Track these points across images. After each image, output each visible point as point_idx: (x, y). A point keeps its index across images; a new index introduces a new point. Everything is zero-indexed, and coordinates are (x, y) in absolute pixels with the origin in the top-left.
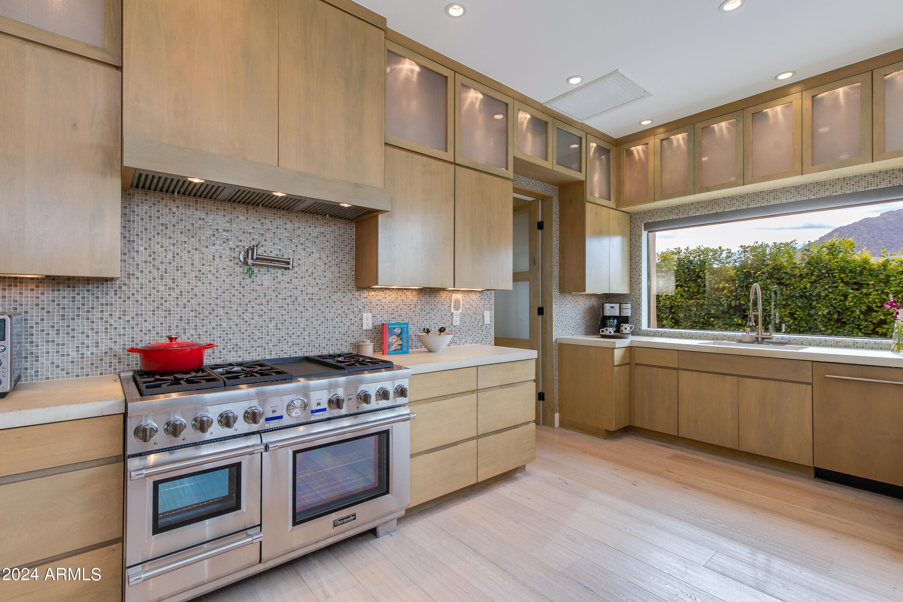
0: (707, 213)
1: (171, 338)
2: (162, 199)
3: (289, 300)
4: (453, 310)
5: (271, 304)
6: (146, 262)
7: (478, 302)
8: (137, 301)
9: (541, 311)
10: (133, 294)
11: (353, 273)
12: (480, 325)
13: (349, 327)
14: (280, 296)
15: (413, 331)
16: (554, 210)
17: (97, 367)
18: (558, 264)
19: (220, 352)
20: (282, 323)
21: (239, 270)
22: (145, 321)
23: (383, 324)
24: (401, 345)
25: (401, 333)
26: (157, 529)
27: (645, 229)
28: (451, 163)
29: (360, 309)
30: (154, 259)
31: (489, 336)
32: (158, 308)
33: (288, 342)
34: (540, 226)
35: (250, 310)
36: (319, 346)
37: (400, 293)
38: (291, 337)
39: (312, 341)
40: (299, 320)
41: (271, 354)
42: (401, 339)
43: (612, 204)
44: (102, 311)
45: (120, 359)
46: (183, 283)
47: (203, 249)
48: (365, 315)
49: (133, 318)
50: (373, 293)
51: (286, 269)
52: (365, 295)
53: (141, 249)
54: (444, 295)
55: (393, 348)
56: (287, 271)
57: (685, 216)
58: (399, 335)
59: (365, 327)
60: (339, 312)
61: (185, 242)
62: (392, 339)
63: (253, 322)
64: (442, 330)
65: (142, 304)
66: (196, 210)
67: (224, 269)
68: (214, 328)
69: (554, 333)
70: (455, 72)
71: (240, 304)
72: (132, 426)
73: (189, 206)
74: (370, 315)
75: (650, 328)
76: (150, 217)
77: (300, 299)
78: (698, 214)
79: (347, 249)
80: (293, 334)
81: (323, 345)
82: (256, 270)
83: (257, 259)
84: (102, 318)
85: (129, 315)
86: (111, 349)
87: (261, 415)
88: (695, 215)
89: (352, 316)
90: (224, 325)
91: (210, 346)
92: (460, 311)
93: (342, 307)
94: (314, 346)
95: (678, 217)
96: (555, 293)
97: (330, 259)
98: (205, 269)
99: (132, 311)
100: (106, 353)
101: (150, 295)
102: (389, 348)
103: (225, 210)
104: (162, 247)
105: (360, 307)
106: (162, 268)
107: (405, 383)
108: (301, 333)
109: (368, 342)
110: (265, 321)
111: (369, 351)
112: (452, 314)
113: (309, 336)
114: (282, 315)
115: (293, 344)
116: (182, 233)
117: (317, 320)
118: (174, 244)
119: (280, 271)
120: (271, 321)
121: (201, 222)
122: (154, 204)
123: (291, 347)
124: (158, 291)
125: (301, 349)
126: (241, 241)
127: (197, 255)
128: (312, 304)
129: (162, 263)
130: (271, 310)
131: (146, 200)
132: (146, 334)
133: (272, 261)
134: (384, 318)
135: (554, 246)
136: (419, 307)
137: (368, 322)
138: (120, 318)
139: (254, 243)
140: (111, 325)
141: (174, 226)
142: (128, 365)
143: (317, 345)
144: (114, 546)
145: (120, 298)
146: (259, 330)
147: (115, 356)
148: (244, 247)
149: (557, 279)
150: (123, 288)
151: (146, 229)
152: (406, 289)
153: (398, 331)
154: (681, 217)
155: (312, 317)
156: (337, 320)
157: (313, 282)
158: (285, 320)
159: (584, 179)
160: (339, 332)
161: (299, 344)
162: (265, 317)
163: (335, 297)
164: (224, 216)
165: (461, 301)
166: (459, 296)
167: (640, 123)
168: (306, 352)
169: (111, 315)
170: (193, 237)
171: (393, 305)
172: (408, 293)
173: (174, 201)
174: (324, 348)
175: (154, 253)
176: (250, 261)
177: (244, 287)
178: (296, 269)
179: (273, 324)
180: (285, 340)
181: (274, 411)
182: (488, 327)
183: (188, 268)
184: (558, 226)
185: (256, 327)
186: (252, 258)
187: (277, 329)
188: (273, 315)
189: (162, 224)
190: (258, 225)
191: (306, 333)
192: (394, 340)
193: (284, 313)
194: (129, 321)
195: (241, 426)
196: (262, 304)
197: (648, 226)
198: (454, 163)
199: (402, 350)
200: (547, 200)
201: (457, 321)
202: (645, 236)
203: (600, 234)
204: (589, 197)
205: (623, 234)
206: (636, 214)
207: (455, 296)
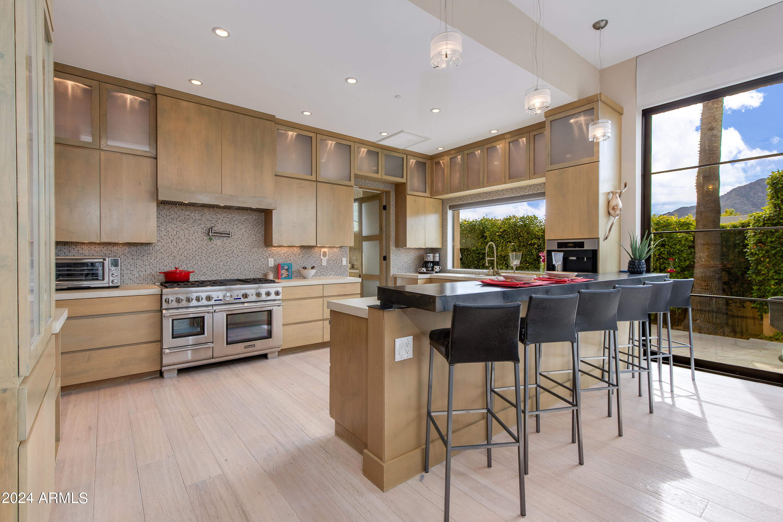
0: (476, 201)
1: (176, 268)
2: (171, 207)
3: (230, 252)
4: (322, 257)
5: (221, 254)
6: (165, 235)
7: (338, 253)
8: (161, 252)
9: (385, 258)
10: (160, 250)
11: (263, 238)
12: (339, 265)
13: (261, 265)
14: (226, 250)
15: (294, 268)
16: (392, 198)
17: (146, 280)
18: (394, 230)
19: (197, 276)
20: (227, 263)
21: (206, 238)
22: (165, 261)
23: (278, 264)
24: (288, 275)
25: (288, 269)
26: (173, 337)
27: (450, 209)
28: (314, 181)
29: (267, 257)
30: (168, 234)
31: (346, 272)
32: (170, 255)
33: (229, 272)
34: (385, 208)
35: (211, 257)
36: (245, 274)
37: (290, 248)
38: (231, 269)
39: (242, 272)
40: (235, 261)
41: (221, 278)
42: (288, 272)
43: (427, 194)
44: (147, 257)
45: (155, 277)
46: (180, 244)
47: (190, 229)
48: (270, 259)
49: (160, 260)
50: (274, 248)
51: (228, 237)
52: (270, 249)
53: (163, 230)
54: (316, 249)
55: (284, 276)
56: (229, 238)
57: (466, 202)
58: (287, 270)
59: (270, 266)
60: (256, 258)
61: (181, 226)
62: (283, 272)
63: (213, 262)
64: (313, 268)
65: (163, 254)
66: (186, 211)
67: (199, 238)
68: (194, 265)
69: (391, 271)
70: (316, 133)
71: (206, 254)
72: (164, 298)
73: (183, 209)
74: (273, 260)
75: (454, 268)
76: (166, 215)
77: (235, 251)
78: (472, 201)
79: (260, 226)
80: (232, 268)
81: (247, 274)
82: (214, 238)
83: (214, 232)
84: (147, 260)
85: (158, 258)
86: (151, 273)
87: (212, 298)
88: (471, 202)
89: (262, 260)
90: (199, 263)
91: (193, 272)
92: (327, 258)
93: (257, 255)
94: (243, 274)
95: (463, 203)
96: (393, 248)
97: (251, 231)
98: (190, 238)
99: (159, 257)
100: (149, 274)
101: (167, 250)
102: (281, 276)
103: (199, 210)
104: (171, 228)
105: (267, 255)
106: (172, 238)
107: (280, 290)
108: (236, 268)
109: (271, 273)
110: (218, 262)
111: (271, 277)
112: (322, 259)
113: (240, 269)
114: (227, 259)
115: (232, 273)
116: (180, 222)
117: (244, 262)
118: (176, 227)
119: (225, 238)
120: (221, 262)
121: (188, 217)
122: (168, 210)
123: (231, 275)
124: (170, 248)
125: (236, 276)
126: (206, 224)
127: (186, 232)
128: (241, 254)
129: (172, 235)
130: (221, 257)
131: (165, 208)
132: (165, 267)
133: (221, 233)
134: (280, 261)
135: (391, 220)
136: (301, 255)
137: (271, 262)
138: (154, 260)
139: (212, 225)
140: (151, 263)
141: (176, 219)
142: (158, 280)
143: (244, 274)
144: (158, 343)
145: (154, 251)
146: (215, 266)
147: (153, 276)
148: (208, 227)
149: (394, 239)
150: (156, 247)
151: (165, 221)
152: (294, 246)
153: (286, 268)
154: (465, 203)
155: (242, 260)
156: (255, 262)
157: (242, 243)
158: (228, 262)
159: (405, 181)
160: (256, 268)
161: (235, 273)
162: (218, 260)
163: (253, 250)
164: (199, 213)
165: (327, 252)
166: (326, 250)
167: (437, 149)
168: (239, 277)
169: (151, 258)
170: (185, 223)
171: (286, 254)
172: (295, 249)
173: (176, 208)
174: (248, 275)
175: (168, 231)
176: (211, 234)
177: (208, 246)
178: (233, 237)
179: (222, 263)
180: (228, 271)
181: (218, 297)
182: (345, 267)
183: (182, 237)
184: (394, 208)
185: (214, 265)
186: (212, 232)
187: (224, 266)
188: (222, 259)
189: (172, 218)
190: (214, 216)
191: (239, 268)
192: (284, 272)
193: (227, 258)
194: (158, 261)
195: (204, 302)
196: (217, 254)
197: (451, 207)
198: (317, 181)
199: (289, 277)
200: (387, 193)
201: (324, 263)
202: (450, 213)
203: (417, 213)
204: (409, 192)
205: (436, 212)
206: (445, 200)
207: (323, 250)
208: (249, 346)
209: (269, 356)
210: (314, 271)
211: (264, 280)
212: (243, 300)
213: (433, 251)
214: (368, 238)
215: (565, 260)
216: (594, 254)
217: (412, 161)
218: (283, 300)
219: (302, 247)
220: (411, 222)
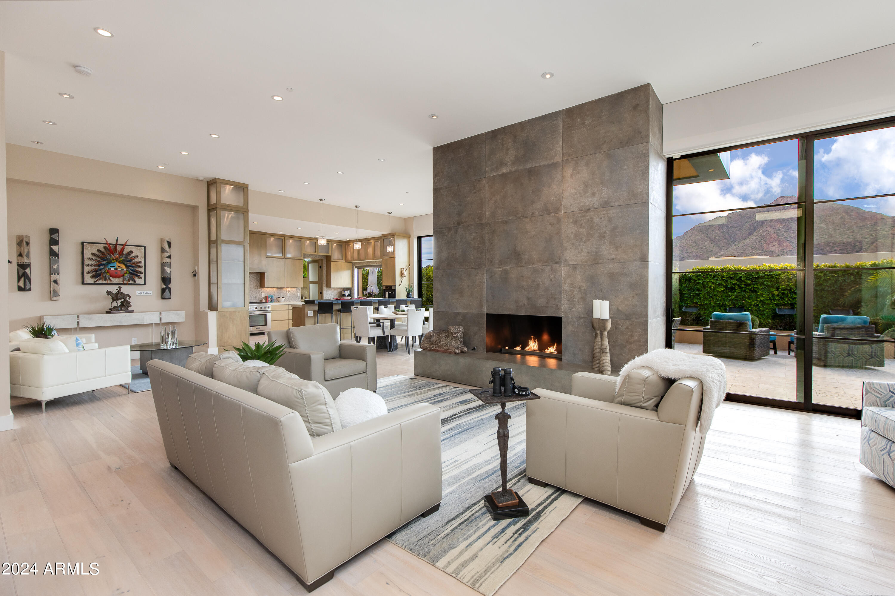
4: (287, 293)
7: (296, 290)
9: (321, 293)
11: (261, 284)
12: (296, 296)
13: (260, 295)
15: (274, 297)
16: (324, 263)
18: (325, 279)
23: (267, 295)
24: (272, 300)
29: (262, 292)
34: (321, 267)
37: (272, 288)
43: (343, 261)
50: (265, 288)
52: (263, 289)
54: (285, 289)
58: (271, 298)
59: (263, 297)
62: (269, 299)
64: (283, 297)
70: (285, 237)
74: (264, 293)
79: (259, 280)
89: (260, 293)
92: (290, 293)
93: (258, 292)
96: (325, 288)
97: (256, 282)
107: (269, 306)
109: (264, 299)
111: (264, 301)
135: (324, 273)
136: (277, 292)
137: (264, 295)
149: (325, 283)
159: (331, 255)
160: (257, 297)
163: (255, 290)
166: (289, 289)
171: (271, 291)
172: (274, 289)
174: (253, 301)
182: (299, 297)
184: (325, 267)
197: (356, 267)
198: (285, 258)
199: (272, 302)
200: (322, 260)
201: (289, 295)
202: (356, 270)
203: (337, 270)
204: (332, 260)
205: (348, 269)
206: (353, 263)
207: (288, 289)
208: (258, 328)
209: (265, 333)
210: (284, 299)
211: (261, 302)
212: (255, 310)
213: (347, 289)
214: (313, 283)
215: (389, 294)
216: (394, 291)
217: (335, 245)
218: (271, 311)
219: (278, 288)
220: (333, 275)
